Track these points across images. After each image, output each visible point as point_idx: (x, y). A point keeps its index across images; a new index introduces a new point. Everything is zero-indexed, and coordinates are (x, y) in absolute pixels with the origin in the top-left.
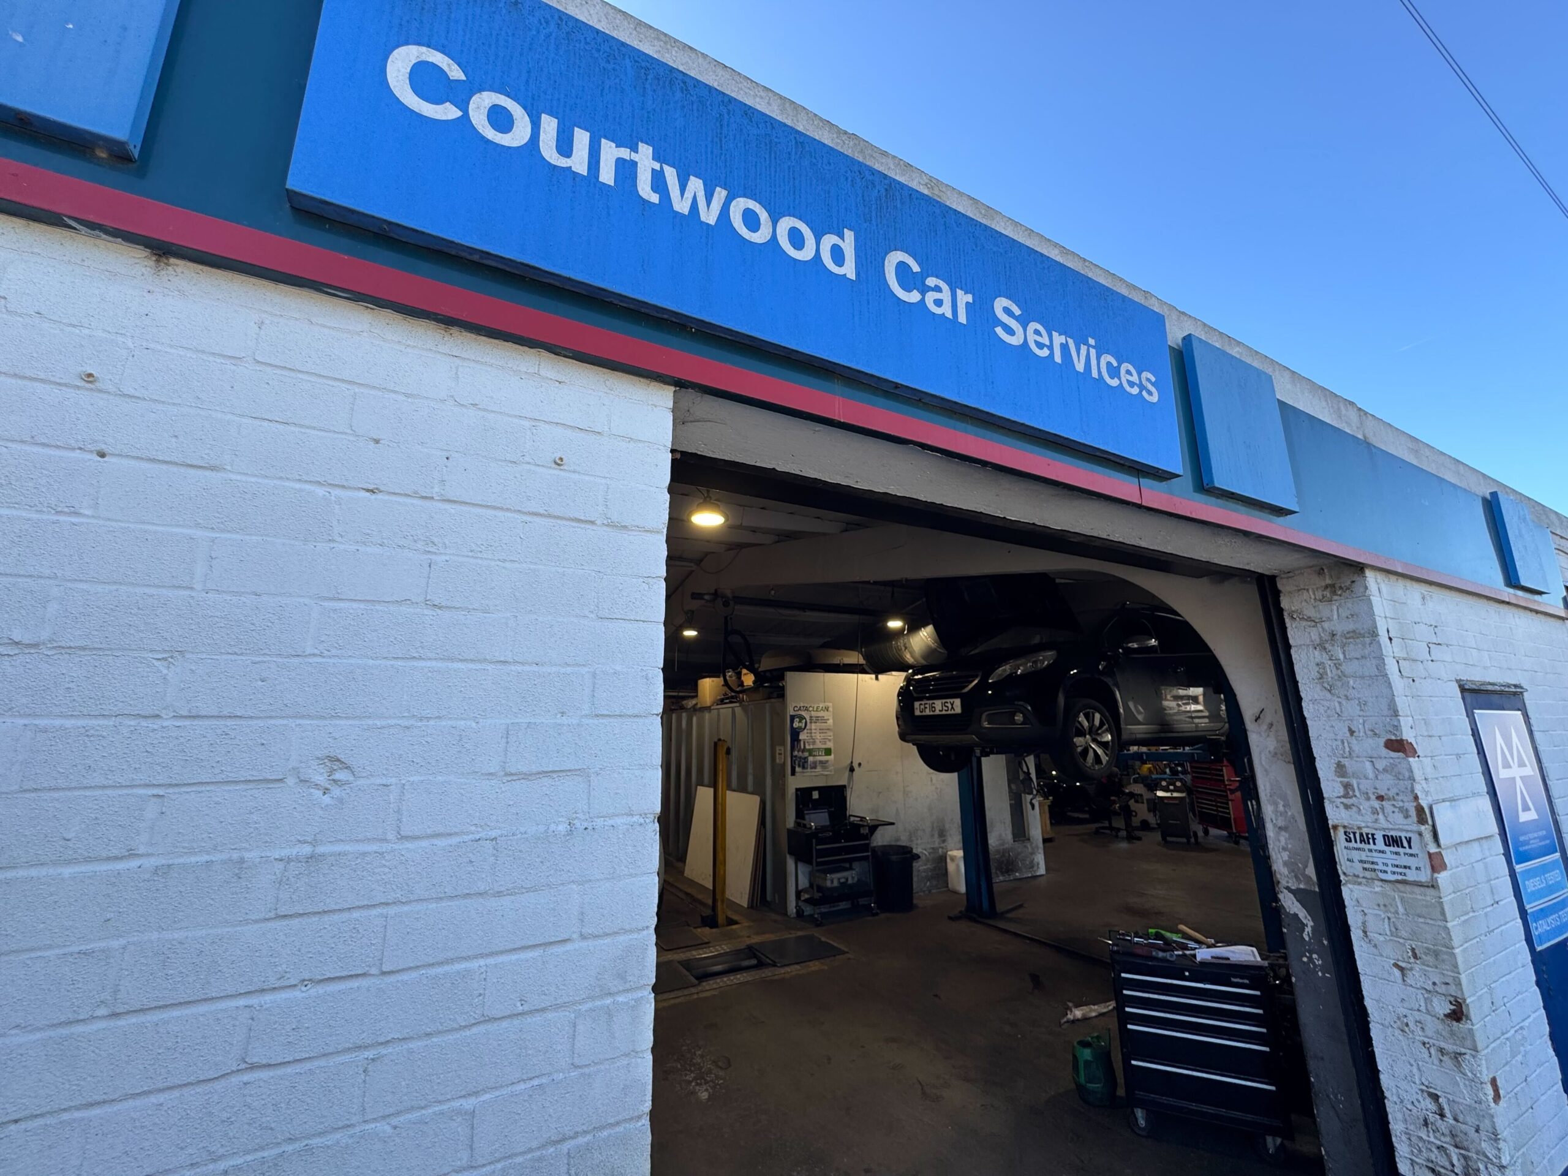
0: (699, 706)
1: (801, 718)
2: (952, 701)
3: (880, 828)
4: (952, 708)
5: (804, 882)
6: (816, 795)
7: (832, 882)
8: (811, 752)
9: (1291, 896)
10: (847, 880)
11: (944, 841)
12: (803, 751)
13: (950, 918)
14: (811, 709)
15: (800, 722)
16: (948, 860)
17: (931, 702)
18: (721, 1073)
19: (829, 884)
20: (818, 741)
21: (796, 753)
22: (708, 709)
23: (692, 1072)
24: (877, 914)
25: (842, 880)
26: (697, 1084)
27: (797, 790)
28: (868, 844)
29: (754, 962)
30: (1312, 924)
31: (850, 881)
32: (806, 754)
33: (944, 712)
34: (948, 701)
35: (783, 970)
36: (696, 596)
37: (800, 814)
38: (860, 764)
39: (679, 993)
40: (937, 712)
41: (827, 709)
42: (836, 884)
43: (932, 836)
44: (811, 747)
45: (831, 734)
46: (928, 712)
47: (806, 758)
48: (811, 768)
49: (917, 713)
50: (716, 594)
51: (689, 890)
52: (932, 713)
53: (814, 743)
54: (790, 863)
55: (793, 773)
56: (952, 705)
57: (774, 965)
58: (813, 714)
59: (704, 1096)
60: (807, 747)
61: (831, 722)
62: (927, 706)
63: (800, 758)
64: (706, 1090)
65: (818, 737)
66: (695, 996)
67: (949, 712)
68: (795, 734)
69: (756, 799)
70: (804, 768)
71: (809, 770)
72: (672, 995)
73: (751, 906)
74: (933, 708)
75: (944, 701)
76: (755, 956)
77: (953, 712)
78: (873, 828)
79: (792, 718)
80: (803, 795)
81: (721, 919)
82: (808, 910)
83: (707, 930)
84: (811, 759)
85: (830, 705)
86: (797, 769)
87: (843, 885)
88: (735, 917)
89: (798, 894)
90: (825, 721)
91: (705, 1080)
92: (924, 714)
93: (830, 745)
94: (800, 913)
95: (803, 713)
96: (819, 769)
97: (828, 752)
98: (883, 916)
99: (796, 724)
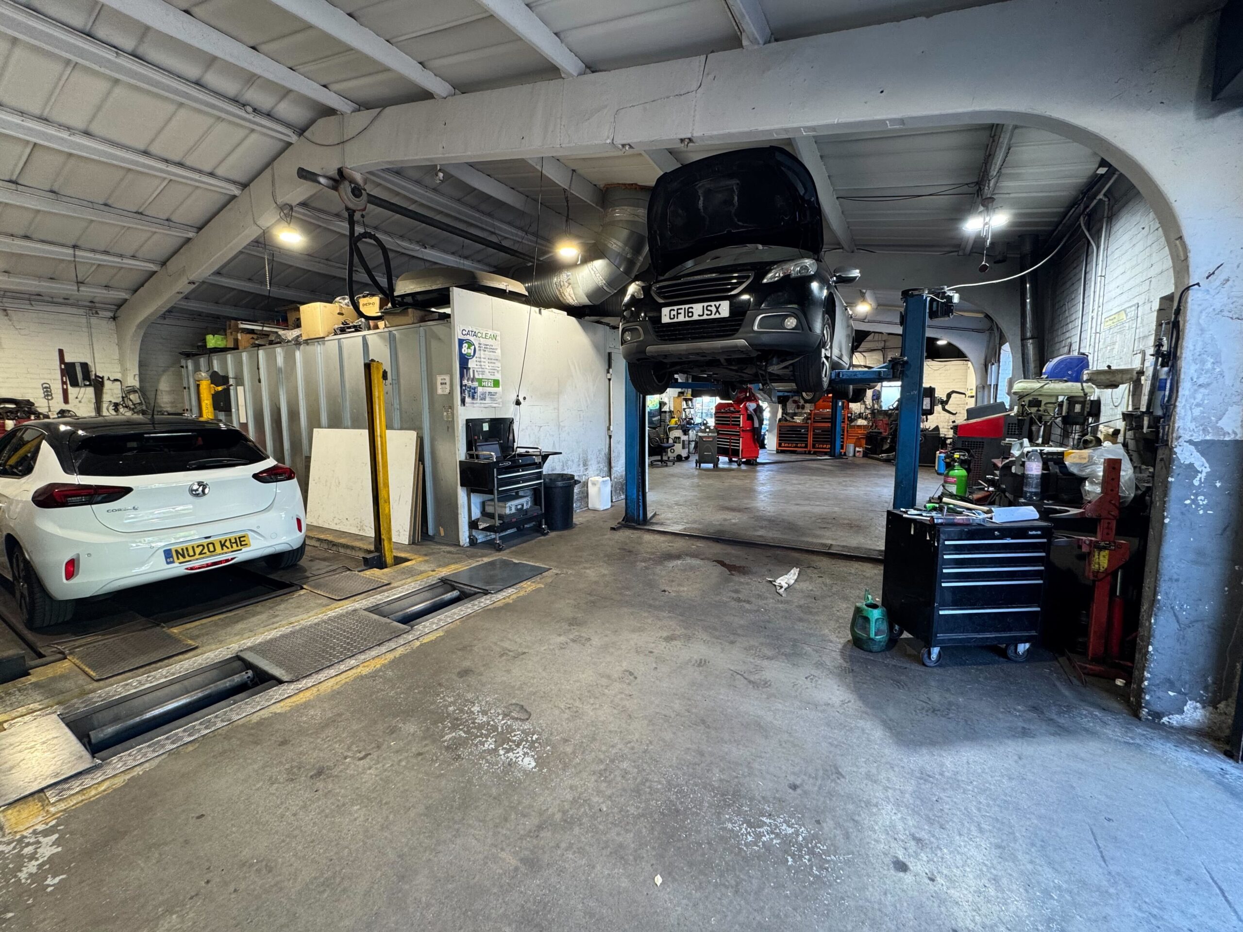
0: (304, 338)
1: (470, 344)
2: (717, 303)
3: (550, 457)
4: (717, 311)
5: (476, 513)
6: (486, 427)
7: (511, 509)
8: (480, 381)
9: (1192, 448)
10: (523, 505)
11: (586, 469)
12: (473, 381)
13: (613, 529)
14: (479, 335)
15: (469, 348)
16: (590, 484)
17: (687, 306)
18: (527, 726)
19: (508, 511)
20: (487, 371)
21: (465, 382)
22: (320, 340)
23: (487, 736)
24: (547, 534)
25: (519, 507)
26: (508, 751)
27: (468, 421)
28: (541, 472)
29: (455, 593)
30: (1208, 470)
31: (525, 507)
32: (476, 384)
33: (705, 317)
34: (713, 304)
35: (500, 596)
36: (304, 174)
37: (470, 445)
38: (525, 398)
39: (392, 644)
40: (696, 317)
41: (495, 337)
42: (513, 511)
43: (579, 465)
44: (481, 377)
45: (499, 365)
46: (681, 318)
47: (474, 388)
48: (481, 399)
49: (665, 319)
50: (340, 178)
51: (322, 537)
52: (687, 319)
53: (483, 373)
54: (462, 494)
55: (463, 402)
56: (717, 308)
57: (486, 593)
58: (482, 341)
59: (529, 763)
60: (477, 376)
61: (499, 351)
62: (682, 311)
63: (470, 387)
64: (525, 754)
65: (487, 365)
66: (417, 643)
67: (713, 317)
68: (464, 361)
69: (413, 435)
70: (473, 398)
71: (479, 401)
72: (383, 649)
73: (413, 542)
74: (689, 313)
75: (706, 304)
76: (454, 588)
77: (717, 316)
78: (545, 457)
79: (461, 342)
80: (472, 426)
81: (389, 560)
82: (480, 537)
83: (376, 571)
84: (480, 390)
85: (498, 333)
86: (468, 400)
87: (520, 511)
88: (403, 555)
89: (473, 525)
90: (493, 350)
91: (514, 741)
92: (675, 320)
93: (498, 376)
94: (473, 542)
95: (472, 339)
96: (488, 400)
97: (496, 383)
98: (553, 534)
99: (465, 350)
